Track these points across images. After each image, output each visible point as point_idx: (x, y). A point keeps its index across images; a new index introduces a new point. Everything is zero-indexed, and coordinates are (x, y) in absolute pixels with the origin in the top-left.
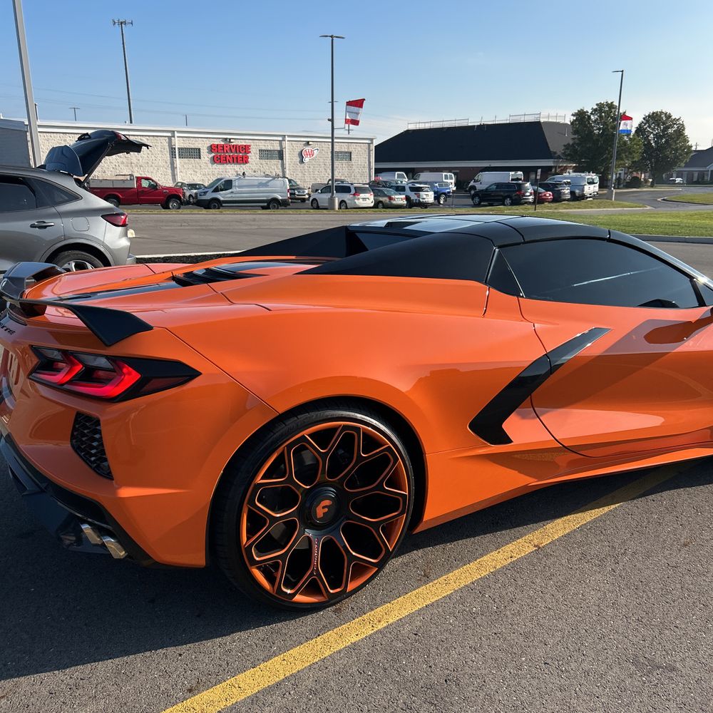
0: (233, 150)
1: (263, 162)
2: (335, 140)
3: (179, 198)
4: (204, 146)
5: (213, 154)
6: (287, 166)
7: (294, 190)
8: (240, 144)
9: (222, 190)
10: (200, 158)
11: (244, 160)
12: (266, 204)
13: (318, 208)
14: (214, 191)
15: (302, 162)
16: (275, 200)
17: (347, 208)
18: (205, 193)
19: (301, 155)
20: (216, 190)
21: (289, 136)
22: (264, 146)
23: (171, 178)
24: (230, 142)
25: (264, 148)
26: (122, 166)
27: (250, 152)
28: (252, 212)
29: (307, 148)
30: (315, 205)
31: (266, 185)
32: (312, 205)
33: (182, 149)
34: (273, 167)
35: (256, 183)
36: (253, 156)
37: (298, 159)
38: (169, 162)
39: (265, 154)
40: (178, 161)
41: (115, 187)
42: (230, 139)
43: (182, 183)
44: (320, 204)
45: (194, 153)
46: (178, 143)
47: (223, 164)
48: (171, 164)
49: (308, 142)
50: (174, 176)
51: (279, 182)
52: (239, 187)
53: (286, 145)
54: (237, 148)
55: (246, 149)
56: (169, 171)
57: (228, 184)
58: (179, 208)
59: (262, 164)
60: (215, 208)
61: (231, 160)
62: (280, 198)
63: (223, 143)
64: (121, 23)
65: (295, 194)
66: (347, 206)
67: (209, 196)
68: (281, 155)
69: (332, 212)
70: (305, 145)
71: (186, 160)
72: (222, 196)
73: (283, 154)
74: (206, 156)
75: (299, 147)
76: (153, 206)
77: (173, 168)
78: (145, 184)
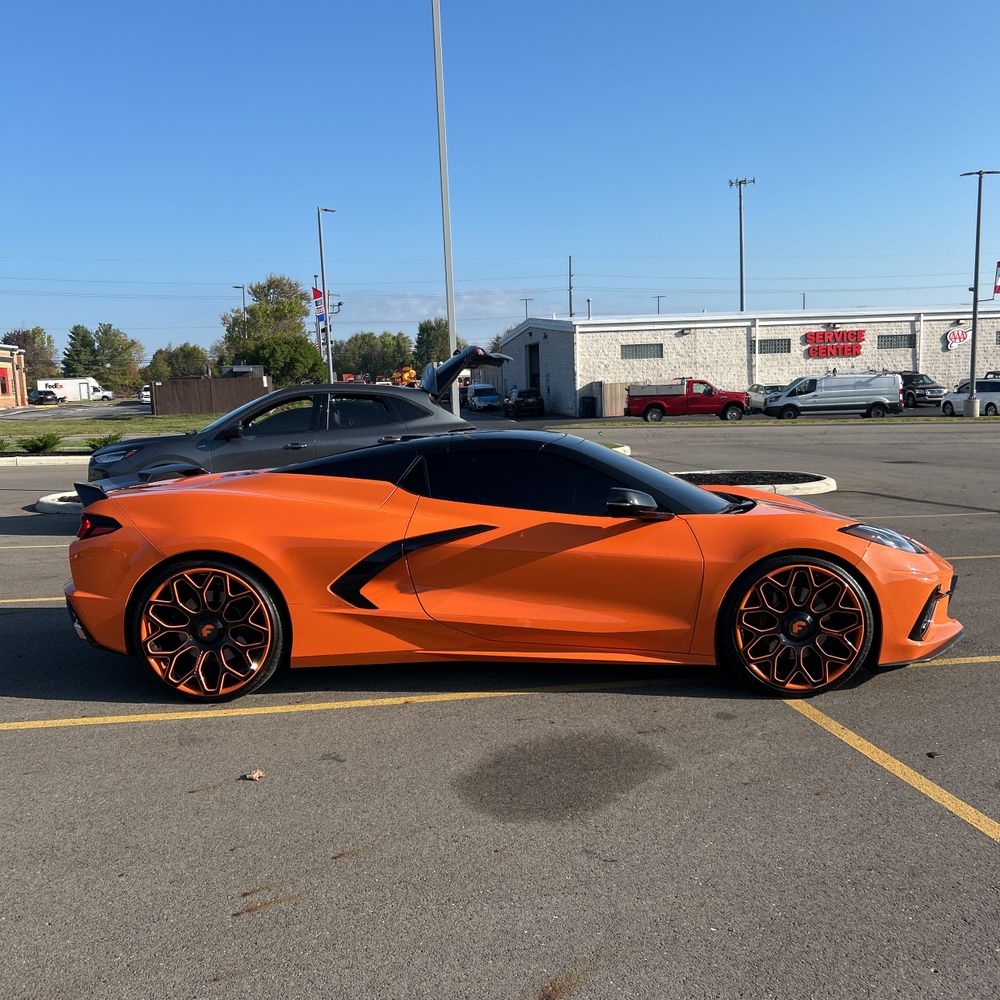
0: (838, 338)
1: (884, 352)
2: (979, 316)
3: (740, 405)
4: (795, 335)
5: (809, 346)
6: (921, 357)
7: (924, 389)
8: (849, 329)
9: (801, 393)
10: (789, 352)
11: (854, 352)
12: (865, 411)
13: (953, 414)
14: (790, 395)
15: (946, 348)
16: (879, 405)
17: (996, 414)
18: (777, 398)
19: (945, 340)
20: (793, 394)
21: (926, 314)
22: (885, 330)
23: (746, 379)
24: (834, 328)
25: (885, 333)
26: (683, 367)
27: (864, 340)
28: (839, 422)
29: (956, 329)
30: (948, 411)
31: (866, 384)
32: (944, 411)
33: (765, 341)
34: (898, 359)
35: (852, 382)
36: (868, 346)
37: (941, 346)
38: (745, 359)
39: (887, 342)
40: (758, 357)
41: (660, 394)
42: (835, 324)
43: (759, 386)
44: (955, 410)
45: (782, 346)
46: (759, 334)
47: (823, 357)
48: (748, 361)
49: (959, 320)
50: (751, 376)
51: (887, 380)
52: (826, 388)
53: (923, 328)
54: (844, 336)
55: (858, 336)
56: (745, 371)
57: (812, 385)
58: (740, 419)
59: (881, 355)
60: (789, 416)
61: (834, 352)
62: (888, 401)
63: (824, 330)
64: (740, 183)
65: (925, 395)
66: (996, 411)
67: (782, 402)
68: (911, 341)
69: (967, 420)
70: (952, 325)
71: (769, 356)
72: (800, 401)
73: (915, 340)
74: (798, 348)
75: (944, 327)
76: (706, 417)
77: (751, 366)
78: (699, 389)
